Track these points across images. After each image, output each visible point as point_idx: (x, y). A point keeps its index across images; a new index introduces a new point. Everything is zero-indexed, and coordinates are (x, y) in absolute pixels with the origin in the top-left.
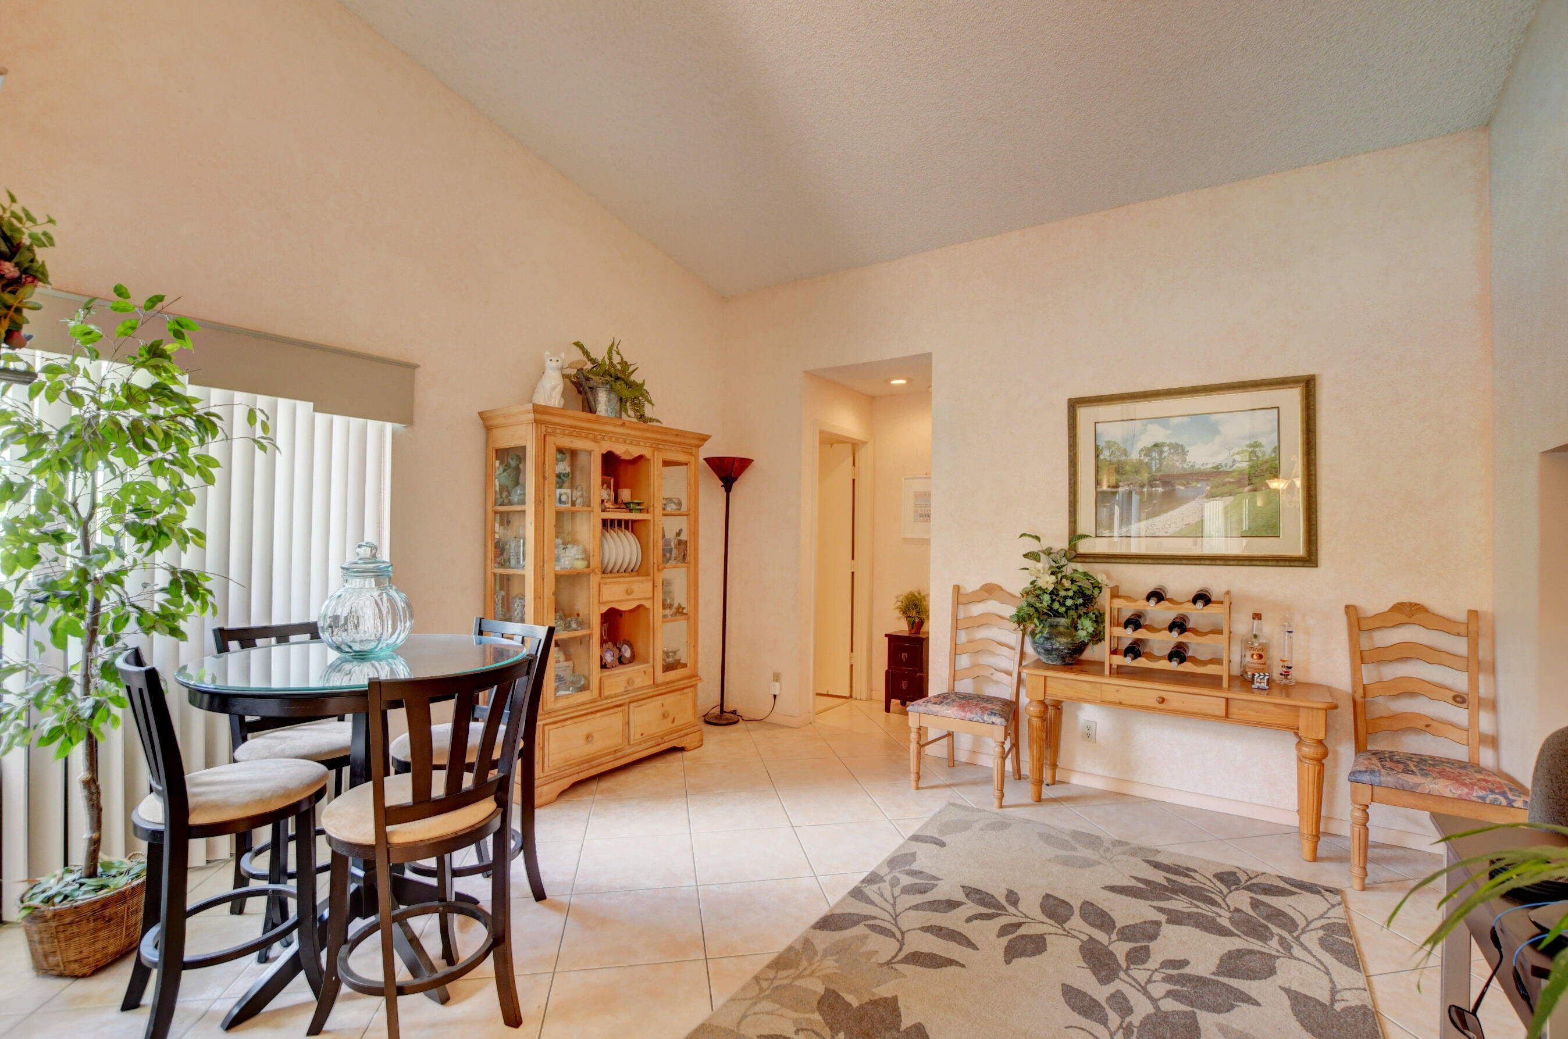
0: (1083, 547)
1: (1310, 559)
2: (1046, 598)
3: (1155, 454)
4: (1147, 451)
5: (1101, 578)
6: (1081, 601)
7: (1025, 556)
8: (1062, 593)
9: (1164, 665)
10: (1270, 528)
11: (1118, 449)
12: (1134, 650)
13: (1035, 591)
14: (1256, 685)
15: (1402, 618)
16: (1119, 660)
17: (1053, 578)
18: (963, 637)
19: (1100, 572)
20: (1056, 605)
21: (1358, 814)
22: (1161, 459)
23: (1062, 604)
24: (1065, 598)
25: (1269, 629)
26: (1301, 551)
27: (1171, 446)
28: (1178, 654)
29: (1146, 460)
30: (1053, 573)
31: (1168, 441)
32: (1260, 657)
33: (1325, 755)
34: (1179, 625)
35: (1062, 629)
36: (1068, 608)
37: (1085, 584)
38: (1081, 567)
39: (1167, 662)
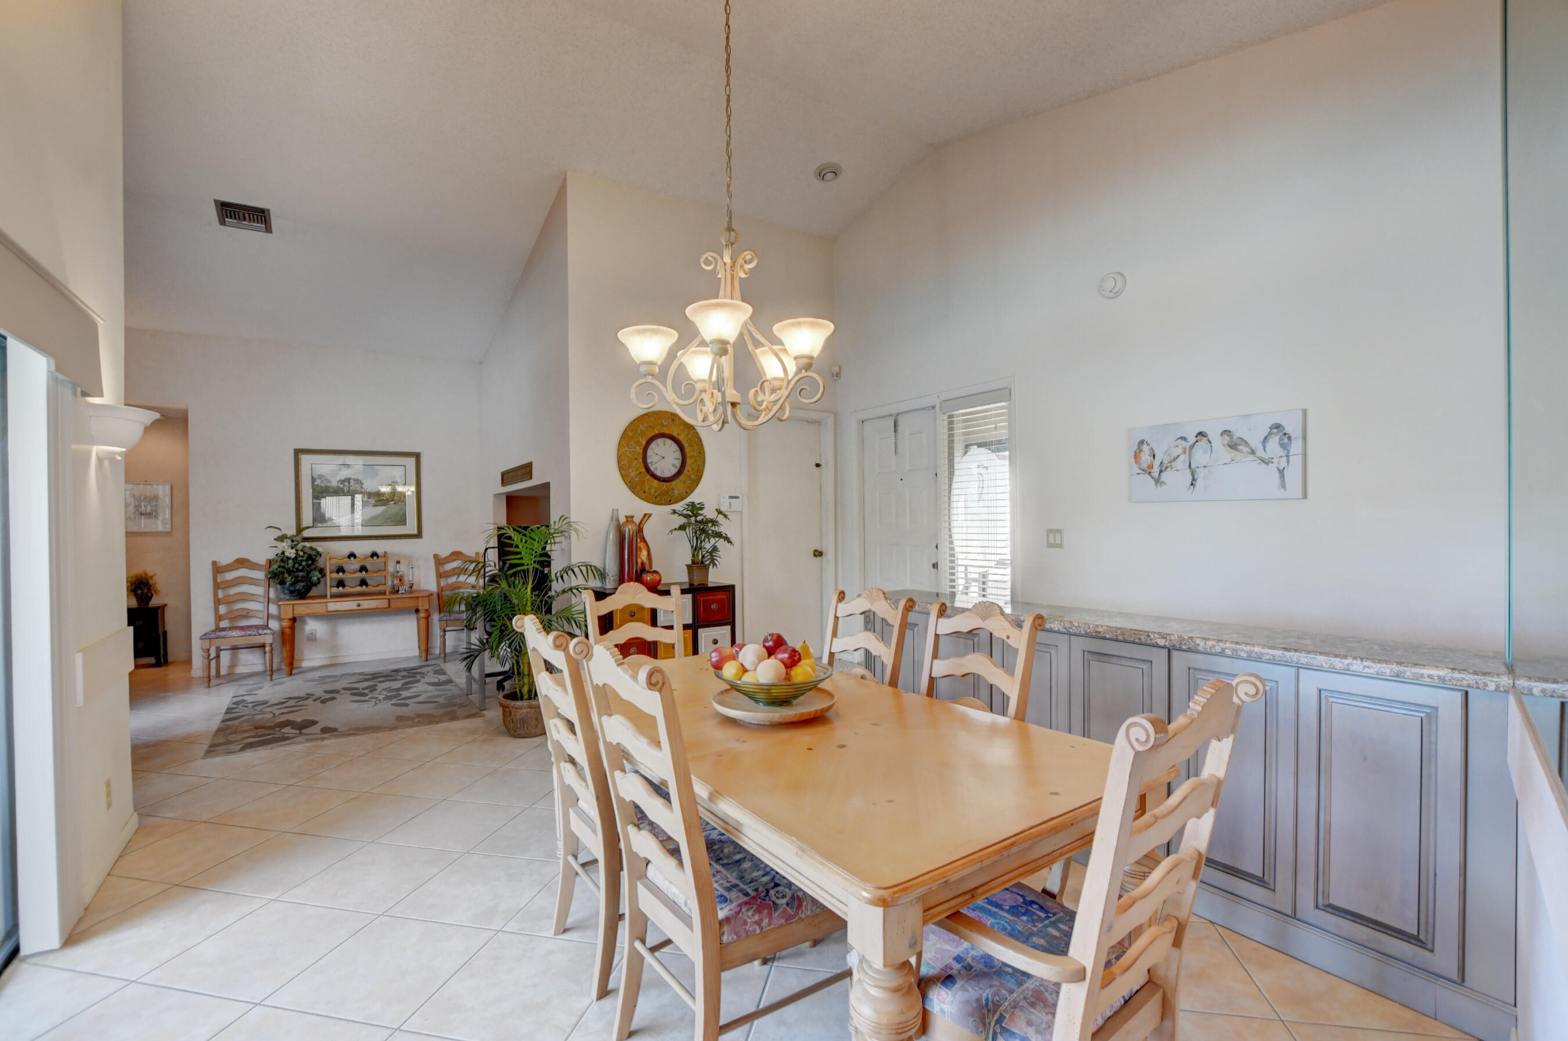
0: (306, 534)
1: (419, 535)
2: (291, 562)
3: (346, 484)
4: (342, 482)
5: (320, 549)
6: (310, 562)
7: (275, 539)
8: (300, 559)
9: (359, 589)
10: (402, 521)
11: (326, 479)
12: (341, 583)
13: (283, 558)
14: (400, 592)
15: (454, 558)
16: (335, 590)
17: (294, 551)
18: (221, 594)
19: (320, 547)
20: (297, 566)
21: (442, 633)
22: (349, 487)
23: (300, 565)
24: (302, 561)
25: (403, 568)
26: (415, 532)
27: (355, 480)
28: (363, 583)
29: (341, 486)
30: (292, 548)
31: (353, 477)
32: (400, 580)
33: (429, 616)
34: (363, 569)
35: (300, 578)
36: (304, 567)
37: (312, 553)
38: (307, 544)
39: (360, 587)
